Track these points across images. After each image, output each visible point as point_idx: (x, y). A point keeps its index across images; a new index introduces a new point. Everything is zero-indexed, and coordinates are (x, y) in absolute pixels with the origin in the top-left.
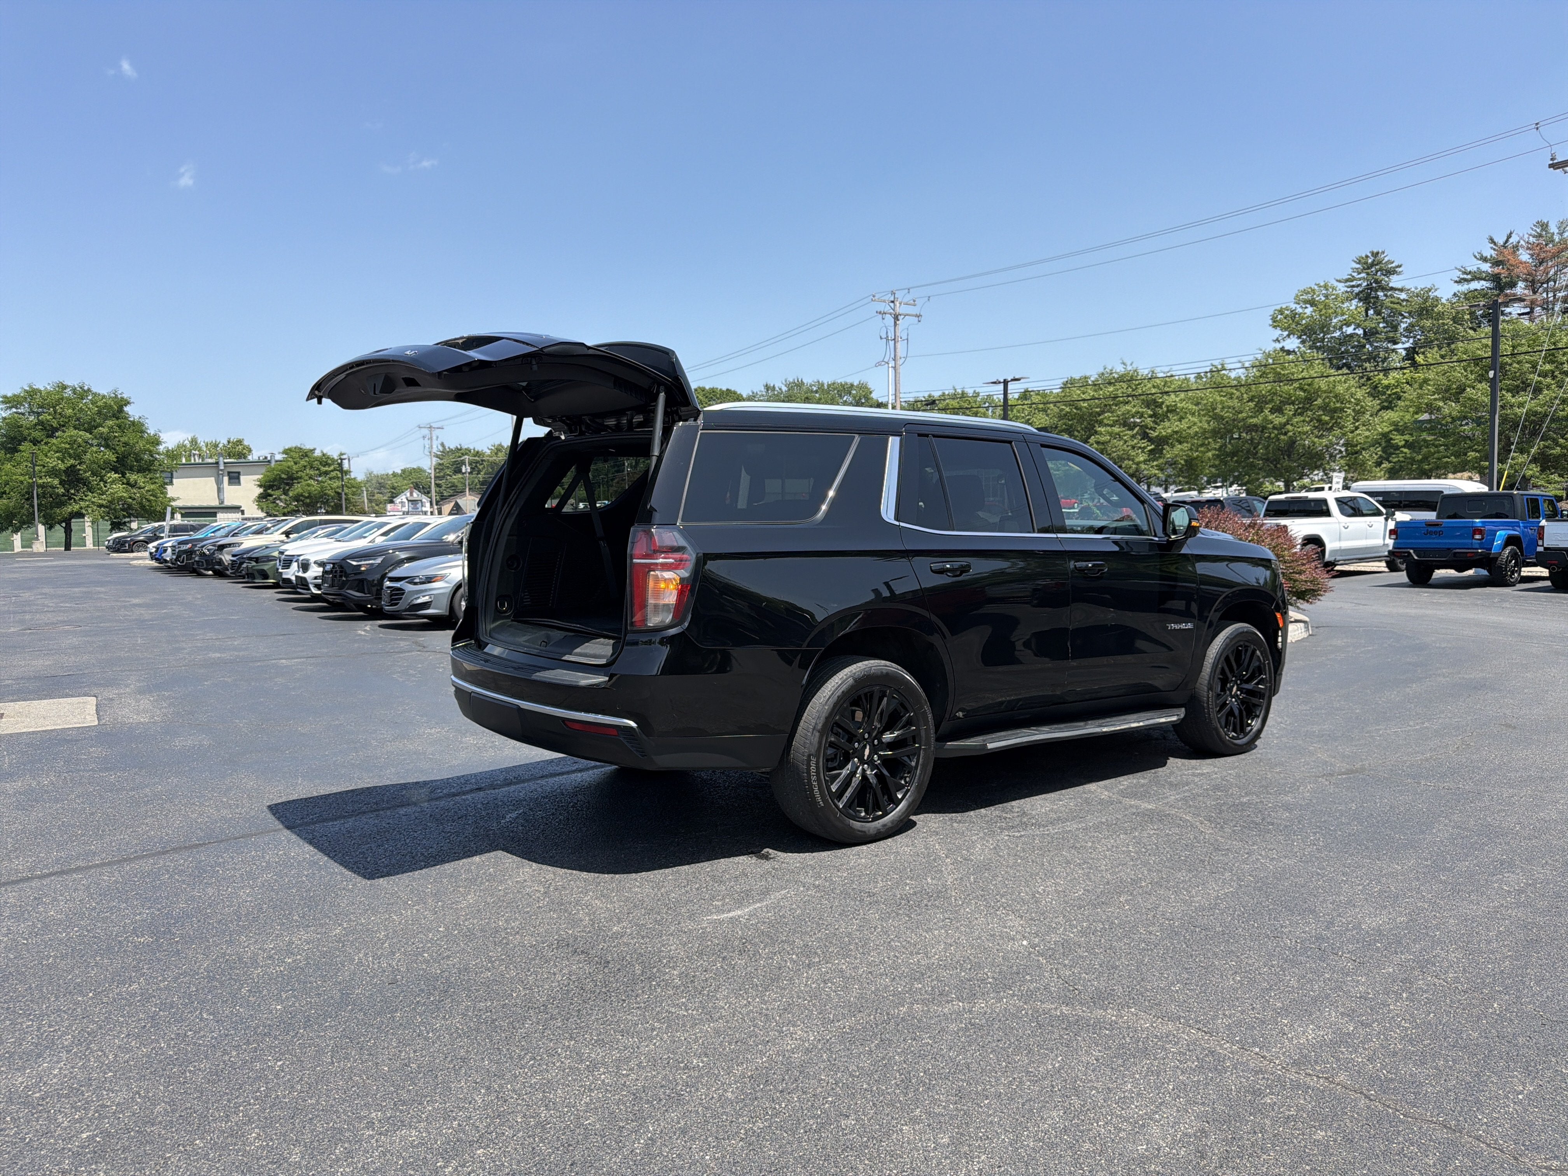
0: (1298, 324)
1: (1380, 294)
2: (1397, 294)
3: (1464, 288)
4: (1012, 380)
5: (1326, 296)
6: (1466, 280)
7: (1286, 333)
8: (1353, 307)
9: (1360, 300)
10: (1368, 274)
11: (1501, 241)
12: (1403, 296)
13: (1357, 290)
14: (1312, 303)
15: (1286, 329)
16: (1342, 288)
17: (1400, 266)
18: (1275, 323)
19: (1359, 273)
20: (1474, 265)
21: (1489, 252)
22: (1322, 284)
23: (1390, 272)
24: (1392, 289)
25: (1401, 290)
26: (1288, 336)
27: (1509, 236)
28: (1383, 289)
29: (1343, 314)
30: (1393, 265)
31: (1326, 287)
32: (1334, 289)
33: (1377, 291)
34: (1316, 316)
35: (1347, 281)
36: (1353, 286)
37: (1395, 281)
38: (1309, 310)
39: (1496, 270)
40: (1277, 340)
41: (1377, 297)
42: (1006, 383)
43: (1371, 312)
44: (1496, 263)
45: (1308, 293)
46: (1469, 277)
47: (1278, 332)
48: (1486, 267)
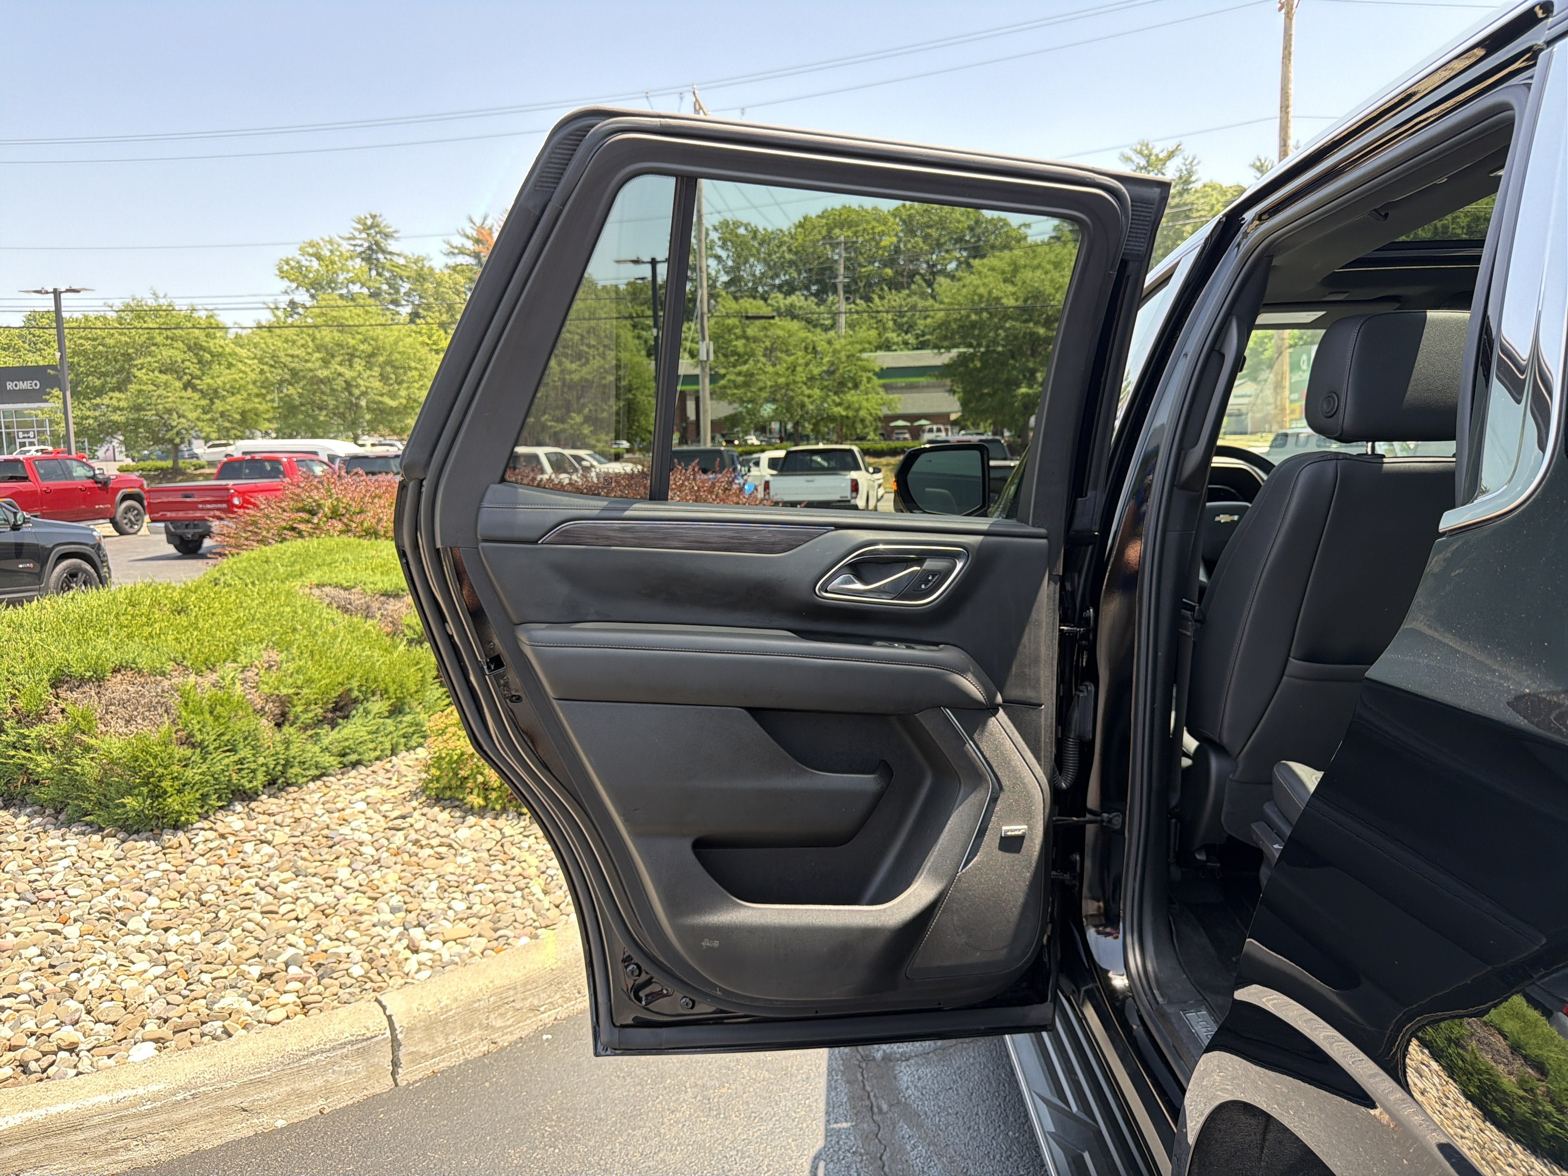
0: (306, 276)
1: (380, 256)
2: (395, 258)
3: (452, 261)
4: (68, 291)
5: (331, 251)
6: (453, 254)
7: (294, 285)
8: (357, 266)
9: (363, 259)
10: (368, 235)
11: (478, 222)
12: (402, 261)
13: (359, 249)
14: (319, 257)
15: (292, 281)
16: (345, 247)
17: (396, 232)
18: (283, 274)
19: (360, 233)
20: (458, 241)
21: (470, 232)
22: (327, 239)
23: (387, 236)
24: (391, 253)
25: (399, 255)
26: (297, 288)
27: (485, 219)
28: (384, 252)
29: (348, 271)
30: (391, 230)
31: (331, 242)
32: (339, 245)
33: (377, 253)
34: (323, 270)
35: (349, 239)
36: (355, 245)
37: (392, 246)
38: (315, 264)
39: (477, 248)
40: (286, 292)
41: (377, 260)
42: (57, 294)
43: (374, 273)
44: (477, 241)
45: (313, 246)
46: (456, 251)
47: (286, 283)
48: (469, 245)
